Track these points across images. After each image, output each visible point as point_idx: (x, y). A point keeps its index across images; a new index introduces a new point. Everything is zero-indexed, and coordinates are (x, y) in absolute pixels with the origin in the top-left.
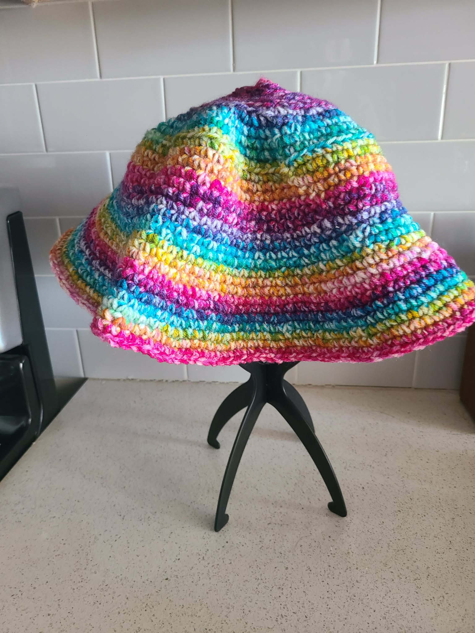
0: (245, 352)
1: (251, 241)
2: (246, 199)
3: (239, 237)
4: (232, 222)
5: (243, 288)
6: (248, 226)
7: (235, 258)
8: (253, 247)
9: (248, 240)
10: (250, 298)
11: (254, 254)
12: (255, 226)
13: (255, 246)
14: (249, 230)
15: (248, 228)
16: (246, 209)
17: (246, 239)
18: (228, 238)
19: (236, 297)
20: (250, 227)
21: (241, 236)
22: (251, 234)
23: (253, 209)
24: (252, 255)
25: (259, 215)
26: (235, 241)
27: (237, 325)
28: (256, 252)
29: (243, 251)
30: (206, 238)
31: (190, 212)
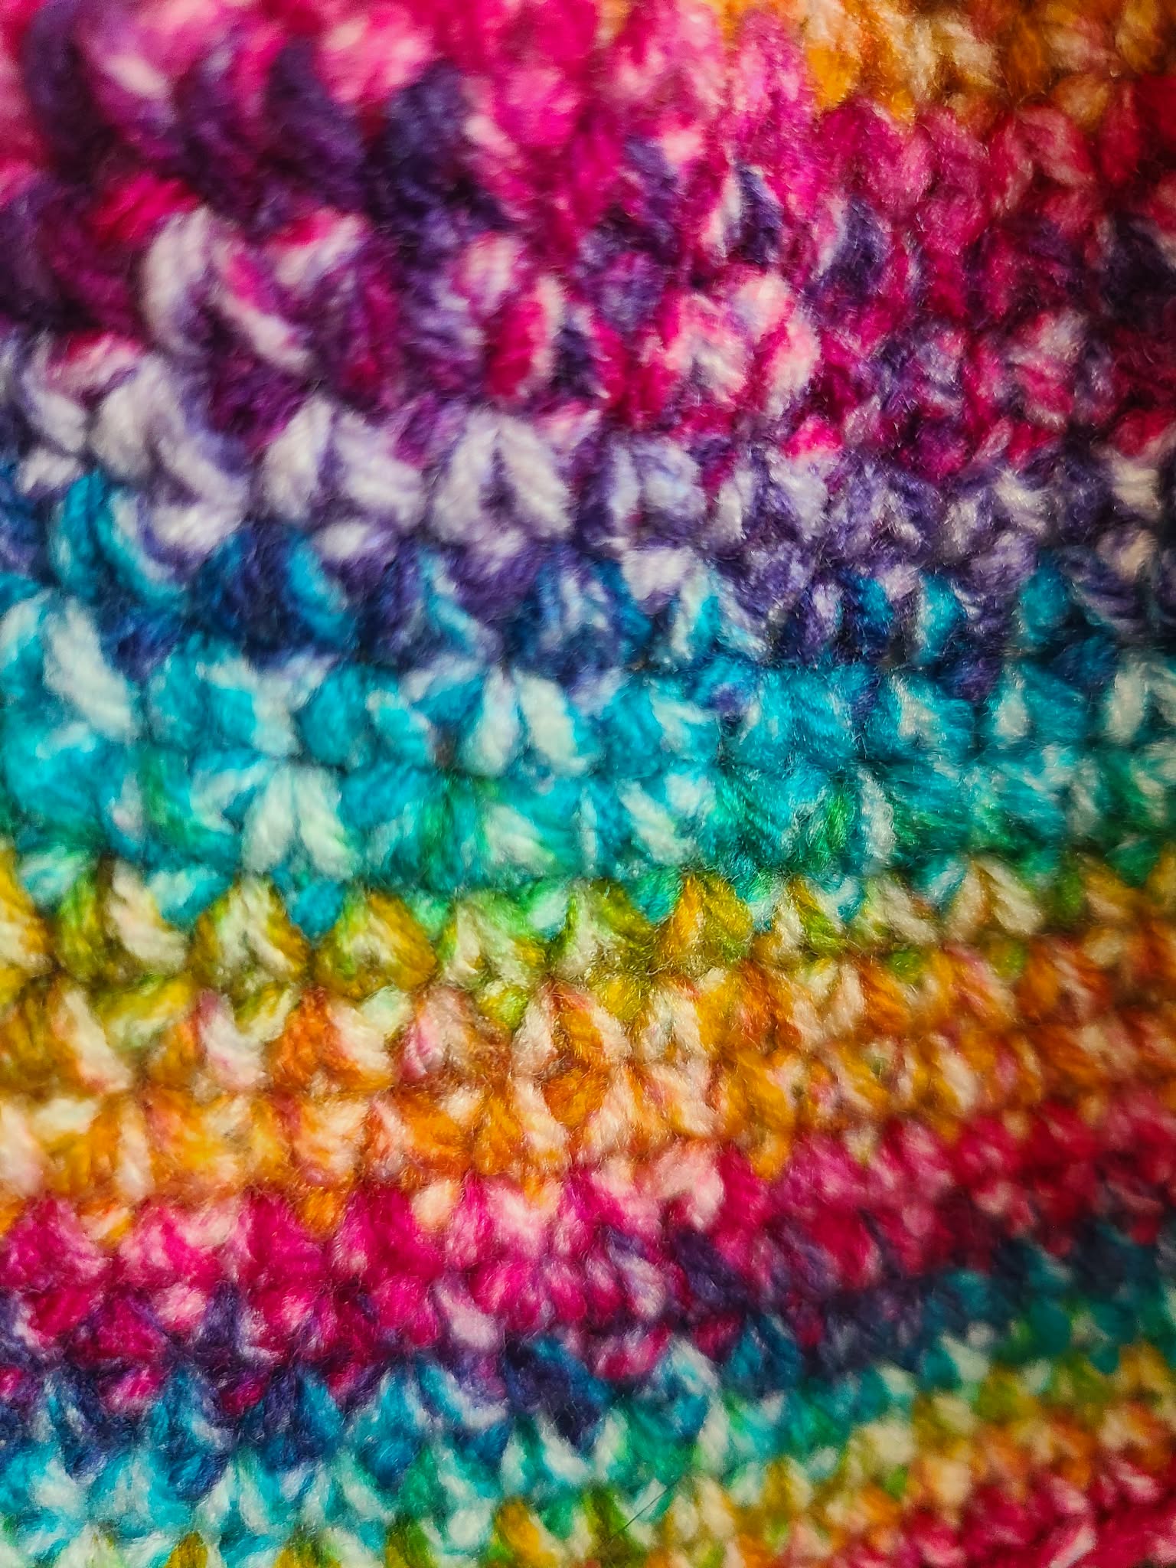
0: (1074, 1502)
1: (1043, 552)
2: (950, 81)
3: (885, 535)
4: (756, 390)
5: (1002, 1042)
6: (994, 388)
7: (870, 788)
8: (1076, 621)
9: (1011, 551)
10: (1093, 1108)
11: (1096, 693)
12: (1077, 372)
13: (1101, 610)
14: (999, 437)
15: (998, 411)
16: (957, 189)
17: (982, 543)
18: (726, 591)
19: (920, 1145)
20: (1020, 391)
21: (908, 530)
22: (1036, 475)
23: (1043, 186)
24: (1062, 716)
25: (1124, 235)
26: (826, 603)
27: (980, 1334)
28: (1114, 664)
29: (948, 692)
30: (405, 664)
31: (91, 400)
